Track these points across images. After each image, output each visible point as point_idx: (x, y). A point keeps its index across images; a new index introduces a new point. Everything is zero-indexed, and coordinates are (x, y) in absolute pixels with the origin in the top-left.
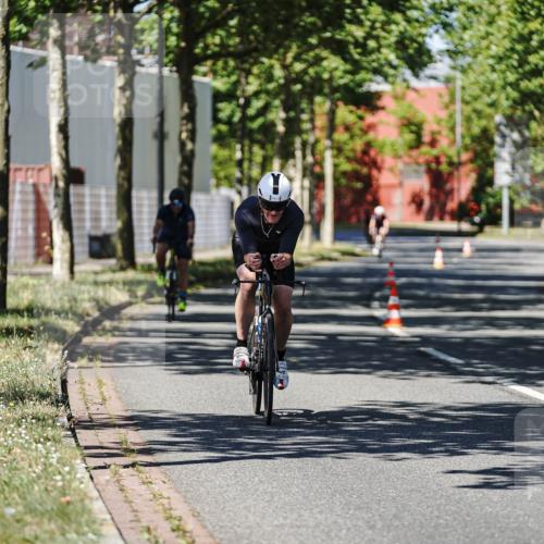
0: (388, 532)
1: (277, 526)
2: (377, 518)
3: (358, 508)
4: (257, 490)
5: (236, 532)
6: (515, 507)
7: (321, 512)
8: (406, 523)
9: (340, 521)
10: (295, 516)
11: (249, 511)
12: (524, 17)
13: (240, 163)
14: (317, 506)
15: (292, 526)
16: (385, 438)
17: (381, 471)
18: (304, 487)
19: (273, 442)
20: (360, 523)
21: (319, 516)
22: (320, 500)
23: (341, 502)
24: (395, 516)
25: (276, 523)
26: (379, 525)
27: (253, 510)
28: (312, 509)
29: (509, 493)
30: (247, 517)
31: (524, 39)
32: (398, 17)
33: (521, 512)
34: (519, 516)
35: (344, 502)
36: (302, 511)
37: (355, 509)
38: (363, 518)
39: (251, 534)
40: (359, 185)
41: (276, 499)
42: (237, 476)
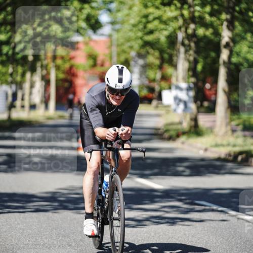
0: (78, 247)
1: (25, 244)
2: (72, 241)
3: (64, 236)
4: (16, 228)
5: (6, 247)
6: (137, 236)
7: (46, 238)
8: (86, 243)
9: (55, 242)
10: (34, 239)
11: (13, 238)
12: (146, 6)
13: (11, 75)
14: (44, 235)
15: (32, 245)
16: (77, 204)
17: (75, 219)
18: (38, 226)
19: (25, 205)
20: (64, 243)
21: (45, 240)
22: (46, 232)
23: (55, 234)
24: (81, 240)
25: (25, 243)
26: (73, 244)
27: (14, 237)
28: (42, 237)
29: (135, 229)
30: (11, 240)
31: (146, 16)
32: (86, 6)
33: (140, 239)
34: (140, 240)
35: (57, 233)
36: (37, 238)
37: (62, 237)
38: (66, 241)
39: (13, 248)
40: (66, 85)
41: (25, 232)
42: (7, 221)
